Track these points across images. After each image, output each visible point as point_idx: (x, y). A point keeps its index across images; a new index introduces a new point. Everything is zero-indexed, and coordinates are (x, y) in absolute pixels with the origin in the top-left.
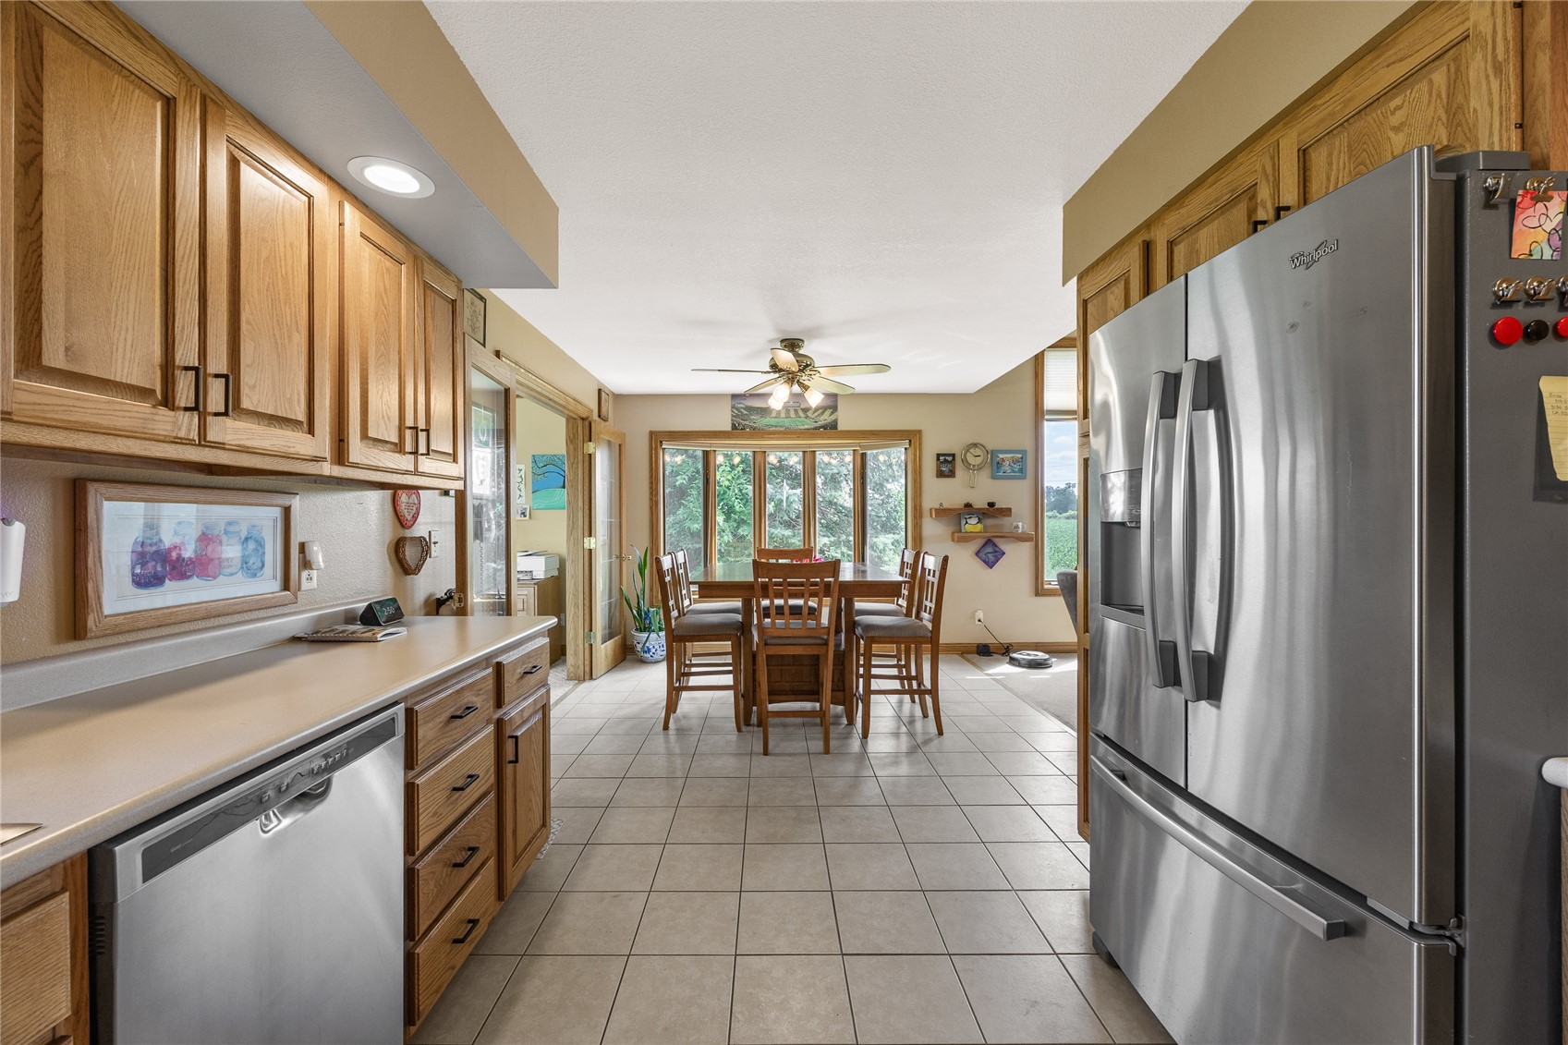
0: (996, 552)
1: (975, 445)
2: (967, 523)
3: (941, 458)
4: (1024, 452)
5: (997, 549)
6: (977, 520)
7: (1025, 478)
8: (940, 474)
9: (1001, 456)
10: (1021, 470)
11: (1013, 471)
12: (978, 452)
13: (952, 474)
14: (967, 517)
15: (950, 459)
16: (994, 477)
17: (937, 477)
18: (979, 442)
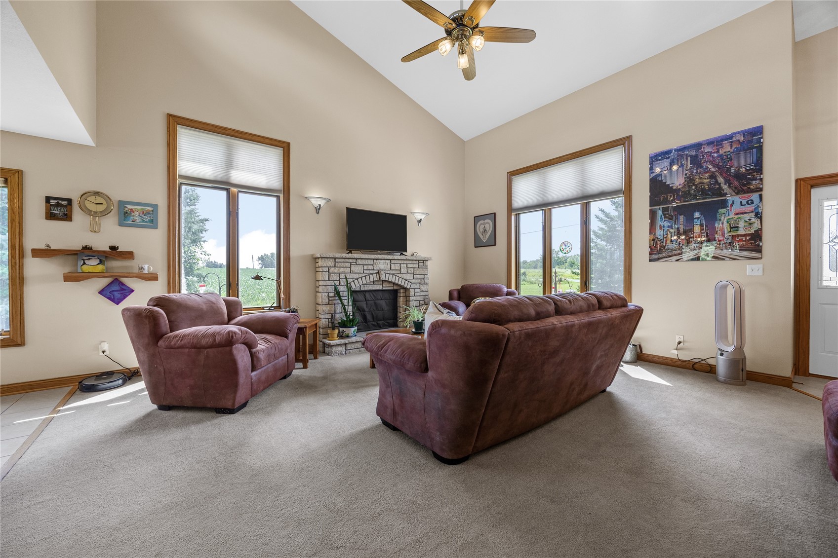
0: (123, 290)
1: (97, 194)
2: (84, 263)
3: (52, 201)
4: (155, 207)
5: (124, 287)
6: (98, 261)
7: (155, 227)
8: (50, 216)
9: (130, 207)
10: (152, 221)
11: (143, 221)
12: (99, 200)
13: (67, 217)
14: (85, 258)
15: (65, 203)
16: (121, 224)
17: (47, 218)
18: (100, 191)
